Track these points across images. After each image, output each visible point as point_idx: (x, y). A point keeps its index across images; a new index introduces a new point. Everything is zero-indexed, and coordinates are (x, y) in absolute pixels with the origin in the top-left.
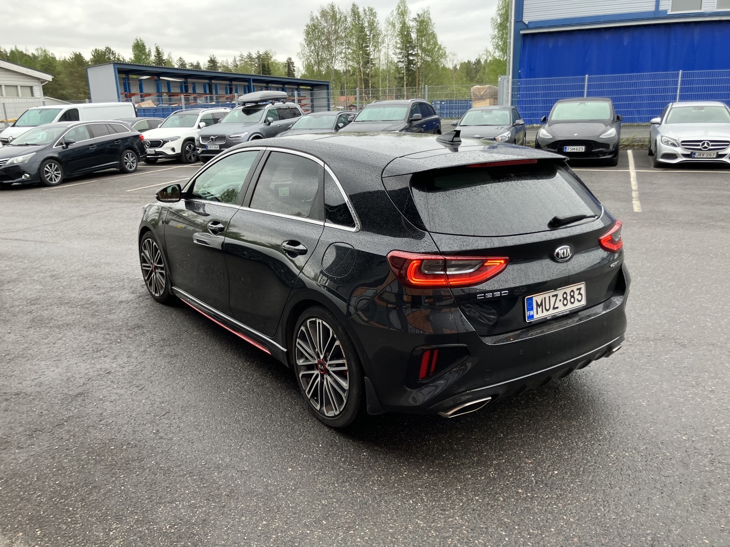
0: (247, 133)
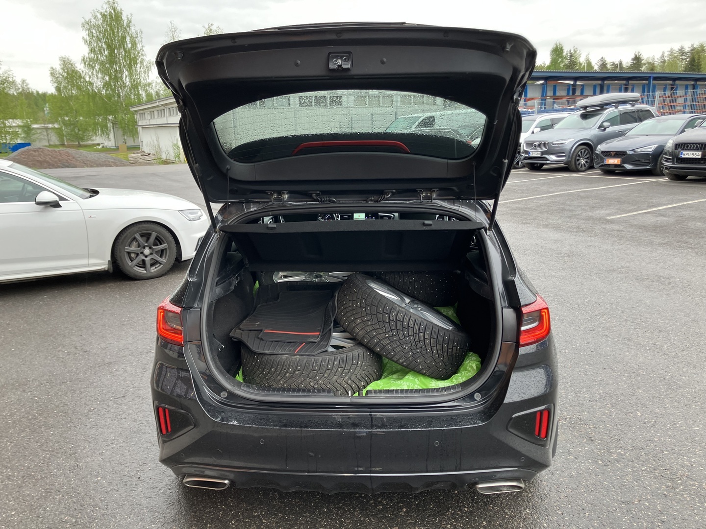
0: (573, 139)
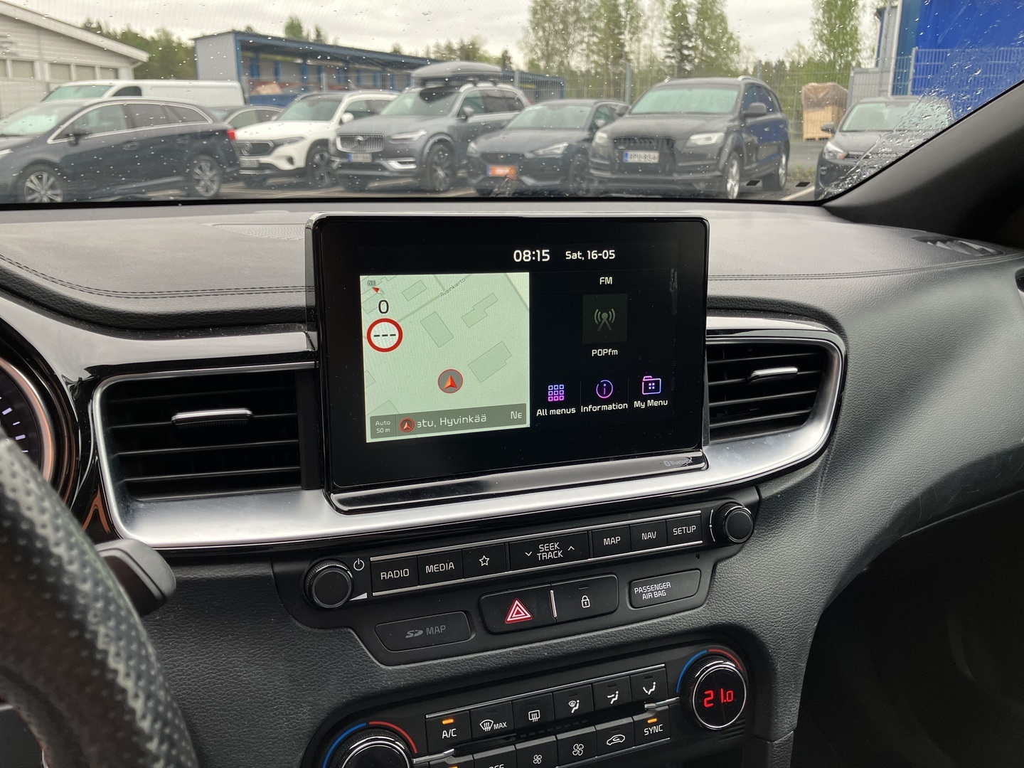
0: (422, 133)
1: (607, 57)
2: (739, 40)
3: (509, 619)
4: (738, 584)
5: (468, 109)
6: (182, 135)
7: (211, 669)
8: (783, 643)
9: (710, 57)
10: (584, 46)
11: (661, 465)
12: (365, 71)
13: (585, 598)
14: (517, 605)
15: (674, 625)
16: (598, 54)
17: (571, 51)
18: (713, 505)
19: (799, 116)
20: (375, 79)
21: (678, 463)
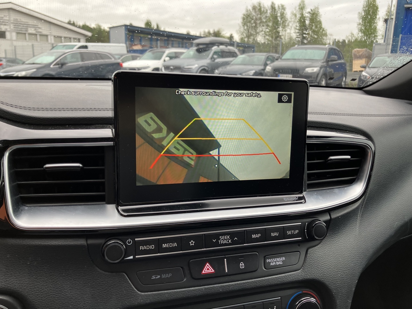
0: (197, 66)
1: (272, 37)
2: (327, 31)
3: (203, 272)
4: (318, 259)
5: (215, 56)
6: (102, 65)
7: (53, 290)
8: (340, 290)
9: (315, 38)
10: (263, 32)
11: (282, 200)
12: (175, 41)
13: (242, 264)
14: (208, 265)
15: (286, 279)
16: (269, 36)
17: (258, 34)
18: (308, 220)
19: (351, 62)
20: (179, 44)
21: (291, 199)
